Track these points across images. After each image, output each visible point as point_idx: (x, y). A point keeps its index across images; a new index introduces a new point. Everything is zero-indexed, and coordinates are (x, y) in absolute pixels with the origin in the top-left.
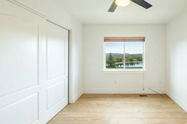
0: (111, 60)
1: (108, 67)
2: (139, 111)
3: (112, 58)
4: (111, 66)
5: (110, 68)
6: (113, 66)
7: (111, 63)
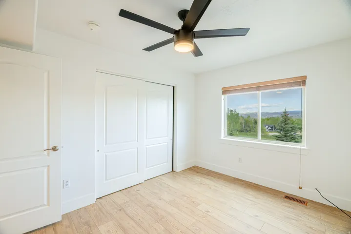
0: (286, 124)
1: (279, 138)
2: (257, 216)
3: (289, 120)
4: (285, 136)
5: (283, 141)
6: (291, 136)
7: (285, 131)
